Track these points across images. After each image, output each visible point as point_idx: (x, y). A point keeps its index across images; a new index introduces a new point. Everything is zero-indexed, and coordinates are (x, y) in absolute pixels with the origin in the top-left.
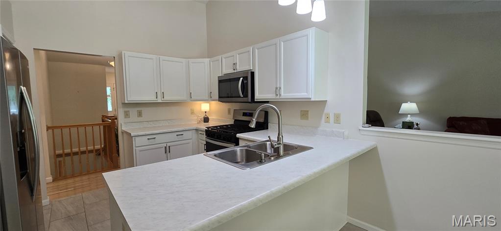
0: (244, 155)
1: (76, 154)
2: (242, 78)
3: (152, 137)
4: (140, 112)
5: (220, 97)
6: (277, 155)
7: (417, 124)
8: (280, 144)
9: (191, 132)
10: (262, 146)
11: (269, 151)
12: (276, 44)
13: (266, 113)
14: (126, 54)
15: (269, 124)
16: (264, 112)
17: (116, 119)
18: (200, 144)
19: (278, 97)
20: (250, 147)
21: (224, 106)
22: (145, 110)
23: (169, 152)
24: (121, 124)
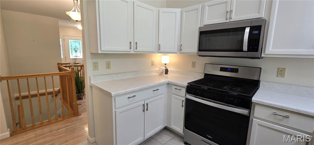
3: (132, 96)
4: (108, 64)
5: (200, 50)
9: (164, 86)
22: (114, 62)
23: (147, 110)
24: (90, 77)
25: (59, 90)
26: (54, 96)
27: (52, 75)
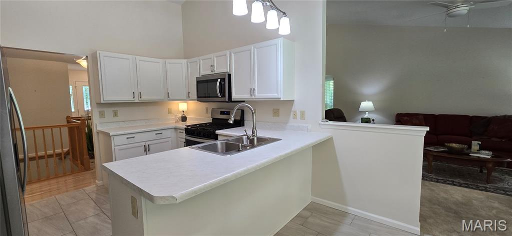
0: (224, 148)
1: (42, 157)
2: (219, 80)
3: (130, 136)
4: (115, 113)
5: (198, 97)
6: (252, 144)
7: (373, 120)
8: (254, 136)
9: (170, 131)
10: (240, 139)
11: (245, 143)
12: (250, 50)
13: (243, 112)
14: (101, 54)
15: (245, 121)
16: (240, 111)
17: (90, 119)
18: (179, 142)
19: (253, 97)
20: (229, 141)
21: (202, 106)
22: (120, 110)
23: (149, 150)
24: (96, 124)
25: (68, 150)
26: (63, 159)
27: (60, 126)
